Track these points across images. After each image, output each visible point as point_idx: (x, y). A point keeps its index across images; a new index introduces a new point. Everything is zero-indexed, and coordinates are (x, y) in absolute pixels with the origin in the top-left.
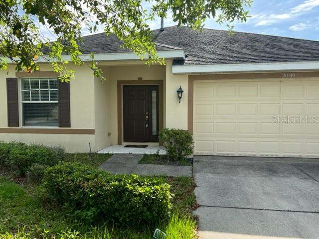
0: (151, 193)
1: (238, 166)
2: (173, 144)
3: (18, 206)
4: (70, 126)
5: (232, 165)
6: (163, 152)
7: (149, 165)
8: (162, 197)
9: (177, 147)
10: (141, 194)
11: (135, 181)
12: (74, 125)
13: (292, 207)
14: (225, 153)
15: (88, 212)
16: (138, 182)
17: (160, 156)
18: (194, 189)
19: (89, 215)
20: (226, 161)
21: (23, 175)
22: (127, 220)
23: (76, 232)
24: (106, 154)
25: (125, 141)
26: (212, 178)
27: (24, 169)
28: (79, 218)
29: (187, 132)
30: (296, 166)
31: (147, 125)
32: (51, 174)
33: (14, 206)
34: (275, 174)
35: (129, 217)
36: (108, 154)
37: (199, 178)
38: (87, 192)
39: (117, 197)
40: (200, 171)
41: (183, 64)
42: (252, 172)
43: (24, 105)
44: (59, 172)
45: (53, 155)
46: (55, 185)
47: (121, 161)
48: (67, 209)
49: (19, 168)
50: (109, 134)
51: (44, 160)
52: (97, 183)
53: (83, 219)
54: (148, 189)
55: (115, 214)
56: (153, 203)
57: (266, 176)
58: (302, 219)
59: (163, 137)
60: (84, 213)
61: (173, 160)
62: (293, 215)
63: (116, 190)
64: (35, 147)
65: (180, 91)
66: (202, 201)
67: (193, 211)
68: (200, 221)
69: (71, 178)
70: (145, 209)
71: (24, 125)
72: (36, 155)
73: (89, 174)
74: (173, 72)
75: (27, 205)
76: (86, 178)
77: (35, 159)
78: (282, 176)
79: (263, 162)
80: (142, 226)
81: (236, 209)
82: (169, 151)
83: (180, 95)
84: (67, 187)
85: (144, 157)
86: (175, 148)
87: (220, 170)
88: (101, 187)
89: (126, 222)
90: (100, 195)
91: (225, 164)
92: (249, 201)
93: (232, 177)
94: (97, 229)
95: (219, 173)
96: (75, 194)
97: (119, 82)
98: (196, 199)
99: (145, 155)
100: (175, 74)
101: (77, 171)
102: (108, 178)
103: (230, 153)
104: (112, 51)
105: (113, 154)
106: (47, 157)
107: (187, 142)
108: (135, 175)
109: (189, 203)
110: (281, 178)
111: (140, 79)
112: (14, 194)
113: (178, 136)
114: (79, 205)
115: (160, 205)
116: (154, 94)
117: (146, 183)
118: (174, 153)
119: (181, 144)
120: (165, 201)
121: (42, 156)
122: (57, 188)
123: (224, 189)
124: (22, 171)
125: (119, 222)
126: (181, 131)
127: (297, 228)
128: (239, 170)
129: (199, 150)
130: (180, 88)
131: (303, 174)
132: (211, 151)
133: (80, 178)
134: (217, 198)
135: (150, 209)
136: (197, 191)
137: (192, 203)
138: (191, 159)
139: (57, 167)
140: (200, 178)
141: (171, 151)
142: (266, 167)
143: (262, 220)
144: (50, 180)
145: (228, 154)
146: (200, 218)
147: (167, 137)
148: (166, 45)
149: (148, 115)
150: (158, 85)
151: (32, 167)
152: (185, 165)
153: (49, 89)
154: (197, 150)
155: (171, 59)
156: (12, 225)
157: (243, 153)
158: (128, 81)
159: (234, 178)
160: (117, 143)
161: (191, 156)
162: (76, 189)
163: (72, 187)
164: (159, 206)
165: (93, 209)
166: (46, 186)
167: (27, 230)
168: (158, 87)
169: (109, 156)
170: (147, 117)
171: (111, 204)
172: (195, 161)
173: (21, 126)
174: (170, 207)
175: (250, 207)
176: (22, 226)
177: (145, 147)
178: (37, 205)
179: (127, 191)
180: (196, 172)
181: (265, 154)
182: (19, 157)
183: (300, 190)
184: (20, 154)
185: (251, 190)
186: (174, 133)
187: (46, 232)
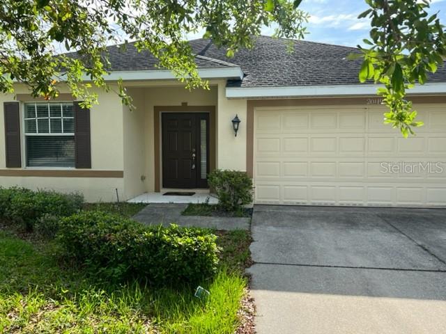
0: (192, 245)
1: (310, 217)
2: (227, 190)
3: (26, 266)
4: (90, 167)
5: (302, 217)
6: (214, 201)
7: (195, 217)
8: (206, 249)
9: (233, 193)
10: (180, 246)
11: (173, 231)
12: (96, 165)
13: (367, 263)
14: (294, 202)
15: (116, 269)
16: (177, 232)
17: (210, 206)
18: (249, 244)
19: (116, 272)
20: (295, 211)
21: (30, 229)
22: (164, 277)
23: (101, 291)
24: (139, 204)
25: (164, 186)
26: (274, 232)
27: (31, 221)
28: (104, 277)
29: (245, 174)
30: (383, 217)
31: (194, 166)
32: (68, 225)
33: (21, 266)
34: (354, 227)
35: (166, 274)
36: (142, 203)
37: (257, 231)
38: (114, 246)
39: (152, 251)
40: (260, 224)
41: (240, 86)
42: (325, 224)
43: (28, 138)
44: (78, 222)
45: (69, 203)
46: (74, 239)
47: (159, 213)
48: (90, 266)
49: (24, 220)
50: (143, 178)
51: (57, 210)
52: (126, 234)
53: (110, 277)
54: (189, 240)
55: (149, 271)
56: (195, 256)
57: (342, 229)
58: (376, 276)
59: (213, 180)
60: (110, 271)
61: (227, 211)
62: (366, 272)
63: (150, 242)
64: (45, 194)
65: (236, 121)
66: (259, 258)
67: (246, 269)
68: (252, 280)
69: (94, 229)
70: (186, 263)
71: (28, 165)
72: (46, 203)
73: (116, 225)
74: (227, 96)
75: (38, 264)
76: (113, 230)
77: (45, 209)
78: (363, 229)
79: (342, 213)
80: (182, 284)
81: (298, 267)
82: (221, 199)
83: (236, 126)
84: (89, 240)
85: (189, 207)
86: (230, 195)
87: (285, 222)
88: (132, 239)
89: (162, 280)
90: (130, 248)
91: (293, 215)
92: (316, 258)
93: (298, 230)
94: (126, 287)
95: (283, 226)
96: (99, 249)
97: (157, 109)
98: (251, 256)
99: (191, 205)
100: (229, 98)
101: (101, 221)
102: (141, 229)
103: (301, 202)
104: (146, 68)
105: (148, 204)
106: (61, 205)
107: (245, 187)
108: (174, 225)
109: (241, 260)
110: (360, 232)
111: (185, 104)
112: (20, 252)
113: (233, 179)
114: (104, 262)
115: (204, 258)
116: (203, 124)
117: (187, 233)
118: (228, 202)
119: (238, 190)
120: (209, 255)
121: (55, 204)
122: (76, 242)
123: (288, 244)
124: (28, 224)
125: (153, 280)
126: (237, 173)
127: (368, 285)
128: (310, 222)
129: (260, 198)
130: (237, 117)
131: (389, 227)
132: (277, 199)
133: (106, 230)
134: (277, 254)
135: (191, 264)
136: (253, 247)
137: (246, 260)
138: (249, 209)
139: (75, 217)
140: (259, 231)
141: (223, 199)
142: (344, 218)
143: (328, 277)
144: (67, 232)
145: (298, 203)
146: (253, 277)
147: (218, 181)
148: (218, 61)
149: (196, 153)
150: (208, 113)
151: (42, 218)
152: (242, 216)
153: (62, 118)
154: (259, 198)
155: (224, 78)
156: (19, 286)
157: (317, 202)
158: (168, 107)
159: (302, 231)
160: (154, 190)
161: (250, 206)
162: (99, 242)
163: (96, 240)
164: (202, 260)
165: (121, 265)
166: (61, 241)
167: (40, 290)
168: (209, 115)
169: (142, 205)
170: (194, 155)
171: (144, 259)
172: (256, 212)
173: (24, 167)
174: (216, 261)
175: (316, 264)
176: (33, 287)
177: (191, 194)
178: (51, 264)
179: (164, 243)
180: (255, 225)
181: (345, 203)
182: (24, 206)
183: (381, 245)
184: (26, 202)
185: (321, 245)
186: (228, 175)
187: (64, 292)
